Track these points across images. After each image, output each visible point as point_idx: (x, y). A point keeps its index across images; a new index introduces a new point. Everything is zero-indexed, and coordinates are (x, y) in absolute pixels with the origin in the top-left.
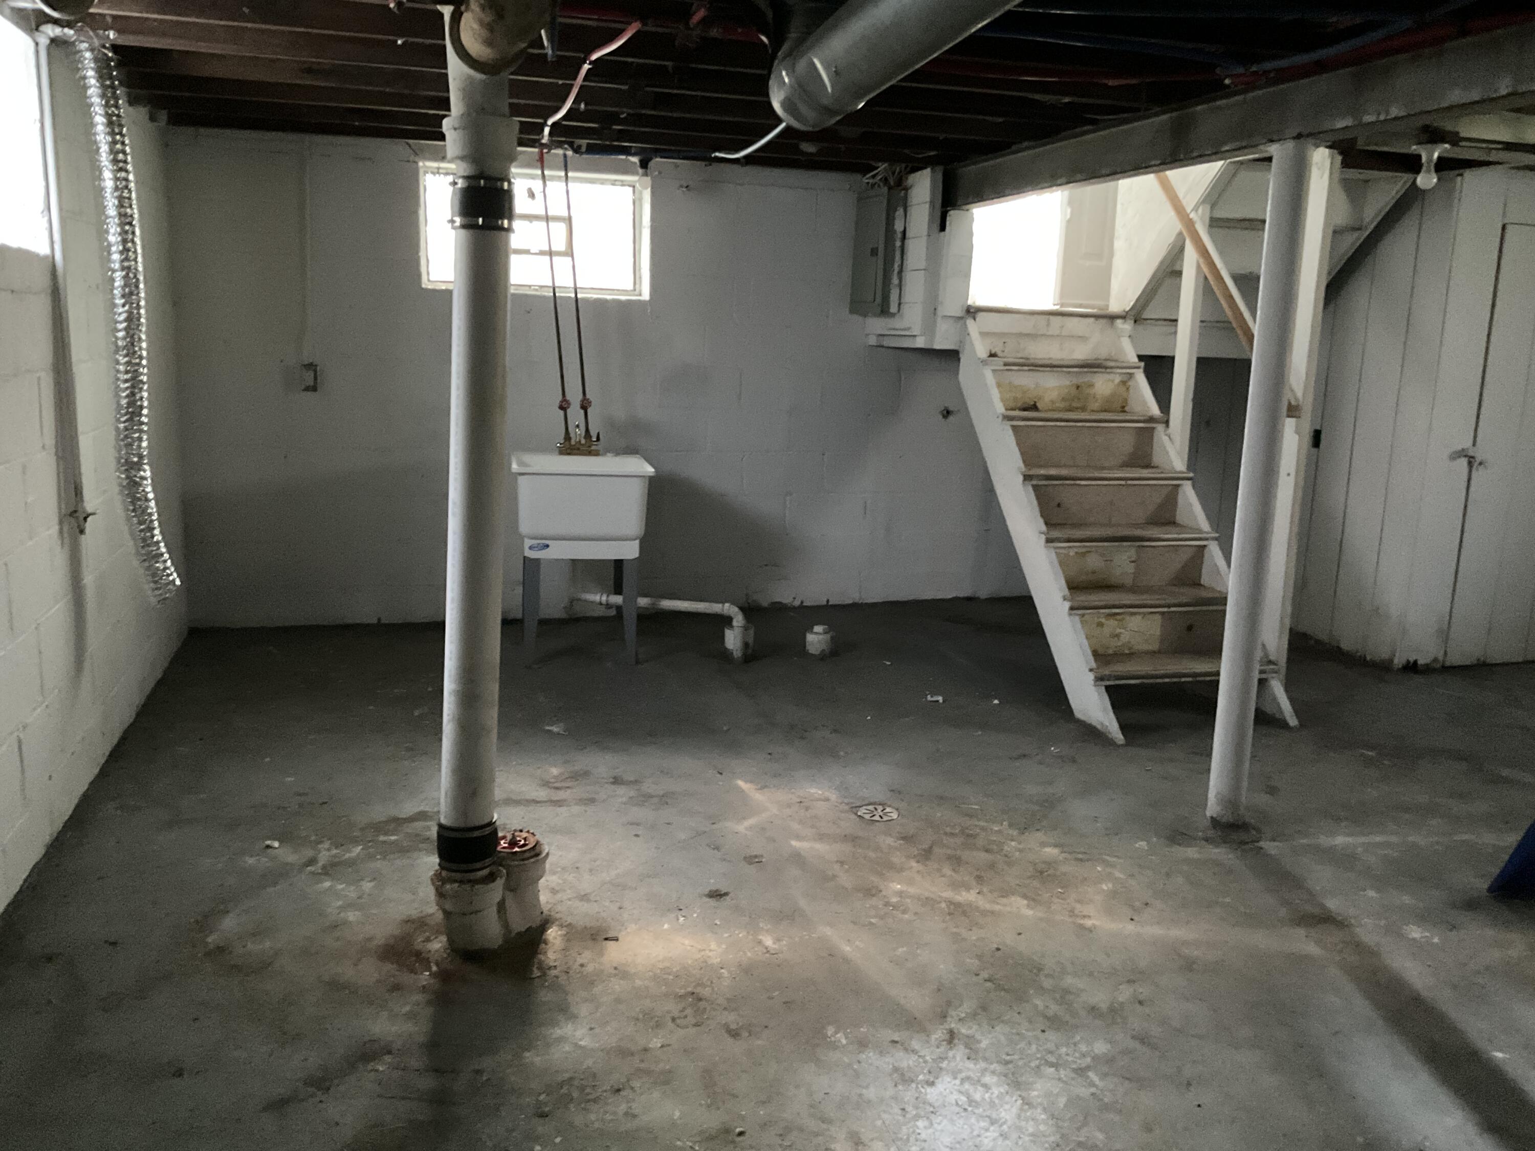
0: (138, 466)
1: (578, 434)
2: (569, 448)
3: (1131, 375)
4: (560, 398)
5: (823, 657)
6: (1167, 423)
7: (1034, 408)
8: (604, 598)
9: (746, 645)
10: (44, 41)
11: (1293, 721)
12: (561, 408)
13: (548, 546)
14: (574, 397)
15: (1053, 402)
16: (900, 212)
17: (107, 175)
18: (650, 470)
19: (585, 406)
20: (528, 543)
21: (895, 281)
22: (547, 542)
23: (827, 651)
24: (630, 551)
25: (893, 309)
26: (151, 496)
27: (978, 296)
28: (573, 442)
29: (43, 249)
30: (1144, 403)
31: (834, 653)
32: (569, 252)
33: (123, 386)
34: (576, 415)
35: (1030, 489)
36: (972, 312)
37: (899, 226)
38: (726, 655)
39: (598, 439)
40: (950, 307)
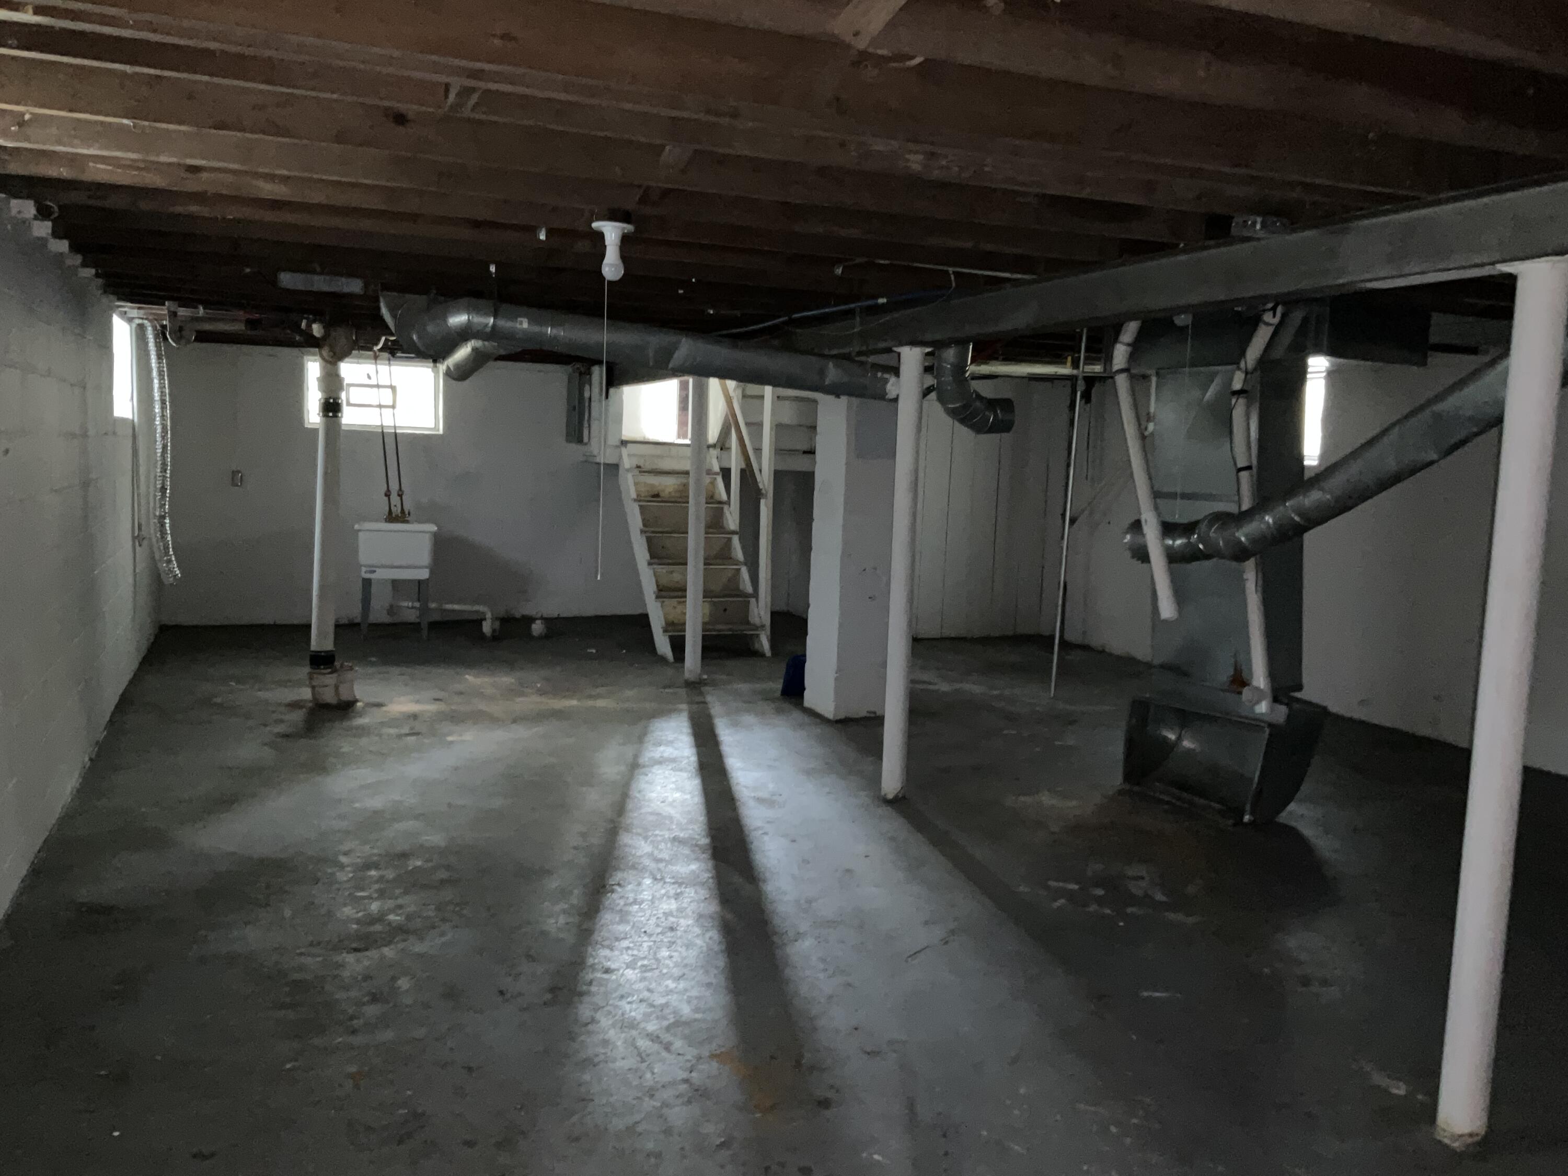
0: (164, 517)
1: (397, 510)
2: (391, 518)
3: (715, 479)
4: (386, 489)
5: (541, 638)
6: (729, 505)
7: (657, 496)
8: (410, 604)
9: (494, 631)
10: (134, 326)
11: (768, 653)
12: (386, 495)
13: (375, 571)
14: (394, 487)
15: (670, 493)
16: (587, 387)
17: (156, 381)
18: (434, 528)
19: (400, 496)
20: (364, 569)
21: (586, 424)
22: (374, 569)
23: (543, 634)
24: (424, 574)
25: (586, 439)
26: (169, 532)
27: (628, 432)
28: (394, 515)
29: (130, 417)
30: (720, 494)
31: (546, 637)
32: (393, 407)
33: (158, 478)
34: (395, 499)
35: (645, 539)
36: (624, 443)
37: (587, 395)
38: (482, 636)
39: (409, 514)
40: (613, 441)
